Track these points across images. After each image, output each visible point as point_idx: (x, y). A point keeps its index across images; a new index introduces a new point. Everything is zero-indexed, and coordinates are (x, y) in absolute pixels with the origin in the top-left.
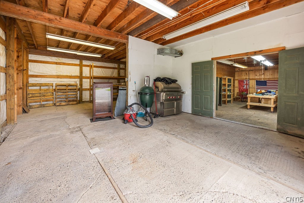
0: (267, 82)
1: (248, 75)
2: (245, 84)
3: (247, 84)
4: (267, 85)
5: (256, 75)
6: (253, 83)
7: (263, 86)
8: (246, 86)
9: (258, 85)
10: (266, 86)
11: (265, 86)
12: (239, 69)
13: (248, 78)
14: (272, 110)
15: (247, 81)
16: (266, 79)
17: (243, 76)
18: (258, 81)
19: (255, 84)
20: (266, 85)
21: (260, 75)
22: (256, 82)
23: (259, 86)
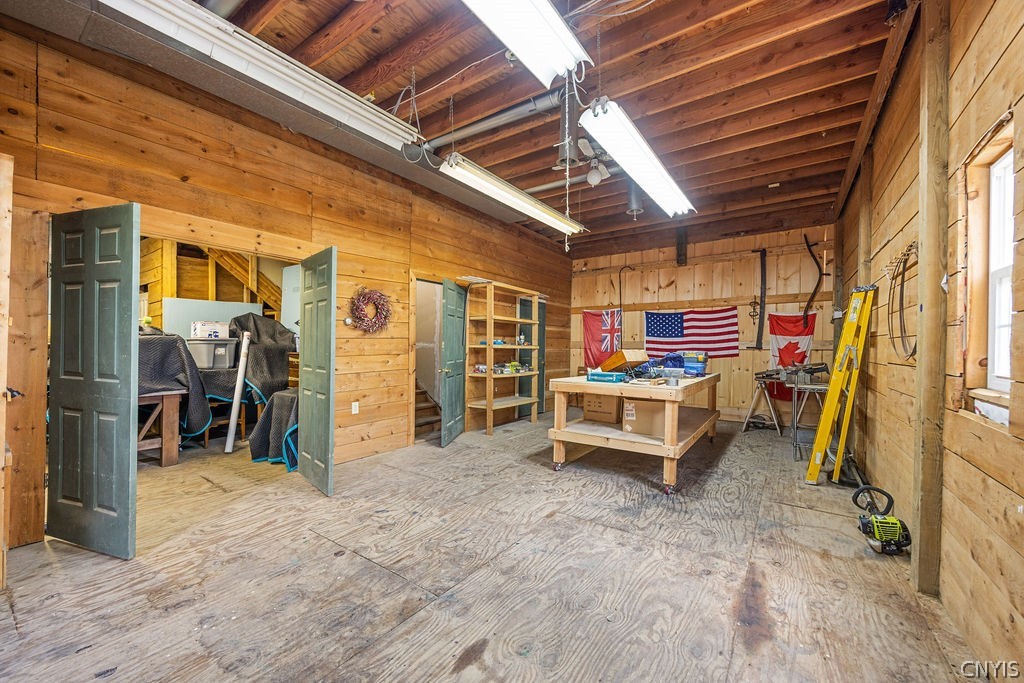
0: (685, 317)
1: (618, 291)
2: (605, 332)
3: (612, 331)
4: (685, 332)
5: (647, 289)
6: (634, 324)
7: (670, 336)
8: (609, 338)
9: (653, 335)
10: (683, 336)
11: (677, 336)
12: (586, 265)
13: (617, 303)
14: (669, 475)
15: (613, 313)
16: (681, 304)
17: (600, 296)
18: (653, 314)
19: (641, 331)
20: (682, 332)
21: (660, 287)
22: (647, 318)
23: (658, 339)
